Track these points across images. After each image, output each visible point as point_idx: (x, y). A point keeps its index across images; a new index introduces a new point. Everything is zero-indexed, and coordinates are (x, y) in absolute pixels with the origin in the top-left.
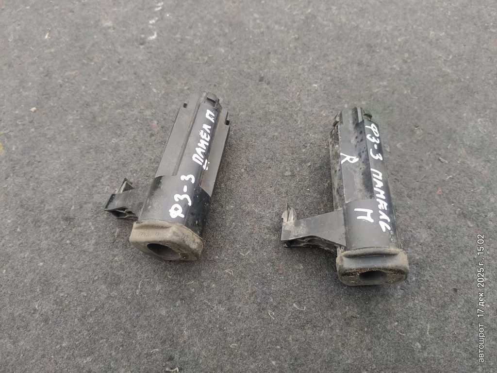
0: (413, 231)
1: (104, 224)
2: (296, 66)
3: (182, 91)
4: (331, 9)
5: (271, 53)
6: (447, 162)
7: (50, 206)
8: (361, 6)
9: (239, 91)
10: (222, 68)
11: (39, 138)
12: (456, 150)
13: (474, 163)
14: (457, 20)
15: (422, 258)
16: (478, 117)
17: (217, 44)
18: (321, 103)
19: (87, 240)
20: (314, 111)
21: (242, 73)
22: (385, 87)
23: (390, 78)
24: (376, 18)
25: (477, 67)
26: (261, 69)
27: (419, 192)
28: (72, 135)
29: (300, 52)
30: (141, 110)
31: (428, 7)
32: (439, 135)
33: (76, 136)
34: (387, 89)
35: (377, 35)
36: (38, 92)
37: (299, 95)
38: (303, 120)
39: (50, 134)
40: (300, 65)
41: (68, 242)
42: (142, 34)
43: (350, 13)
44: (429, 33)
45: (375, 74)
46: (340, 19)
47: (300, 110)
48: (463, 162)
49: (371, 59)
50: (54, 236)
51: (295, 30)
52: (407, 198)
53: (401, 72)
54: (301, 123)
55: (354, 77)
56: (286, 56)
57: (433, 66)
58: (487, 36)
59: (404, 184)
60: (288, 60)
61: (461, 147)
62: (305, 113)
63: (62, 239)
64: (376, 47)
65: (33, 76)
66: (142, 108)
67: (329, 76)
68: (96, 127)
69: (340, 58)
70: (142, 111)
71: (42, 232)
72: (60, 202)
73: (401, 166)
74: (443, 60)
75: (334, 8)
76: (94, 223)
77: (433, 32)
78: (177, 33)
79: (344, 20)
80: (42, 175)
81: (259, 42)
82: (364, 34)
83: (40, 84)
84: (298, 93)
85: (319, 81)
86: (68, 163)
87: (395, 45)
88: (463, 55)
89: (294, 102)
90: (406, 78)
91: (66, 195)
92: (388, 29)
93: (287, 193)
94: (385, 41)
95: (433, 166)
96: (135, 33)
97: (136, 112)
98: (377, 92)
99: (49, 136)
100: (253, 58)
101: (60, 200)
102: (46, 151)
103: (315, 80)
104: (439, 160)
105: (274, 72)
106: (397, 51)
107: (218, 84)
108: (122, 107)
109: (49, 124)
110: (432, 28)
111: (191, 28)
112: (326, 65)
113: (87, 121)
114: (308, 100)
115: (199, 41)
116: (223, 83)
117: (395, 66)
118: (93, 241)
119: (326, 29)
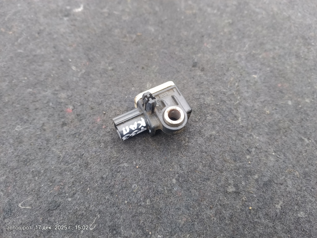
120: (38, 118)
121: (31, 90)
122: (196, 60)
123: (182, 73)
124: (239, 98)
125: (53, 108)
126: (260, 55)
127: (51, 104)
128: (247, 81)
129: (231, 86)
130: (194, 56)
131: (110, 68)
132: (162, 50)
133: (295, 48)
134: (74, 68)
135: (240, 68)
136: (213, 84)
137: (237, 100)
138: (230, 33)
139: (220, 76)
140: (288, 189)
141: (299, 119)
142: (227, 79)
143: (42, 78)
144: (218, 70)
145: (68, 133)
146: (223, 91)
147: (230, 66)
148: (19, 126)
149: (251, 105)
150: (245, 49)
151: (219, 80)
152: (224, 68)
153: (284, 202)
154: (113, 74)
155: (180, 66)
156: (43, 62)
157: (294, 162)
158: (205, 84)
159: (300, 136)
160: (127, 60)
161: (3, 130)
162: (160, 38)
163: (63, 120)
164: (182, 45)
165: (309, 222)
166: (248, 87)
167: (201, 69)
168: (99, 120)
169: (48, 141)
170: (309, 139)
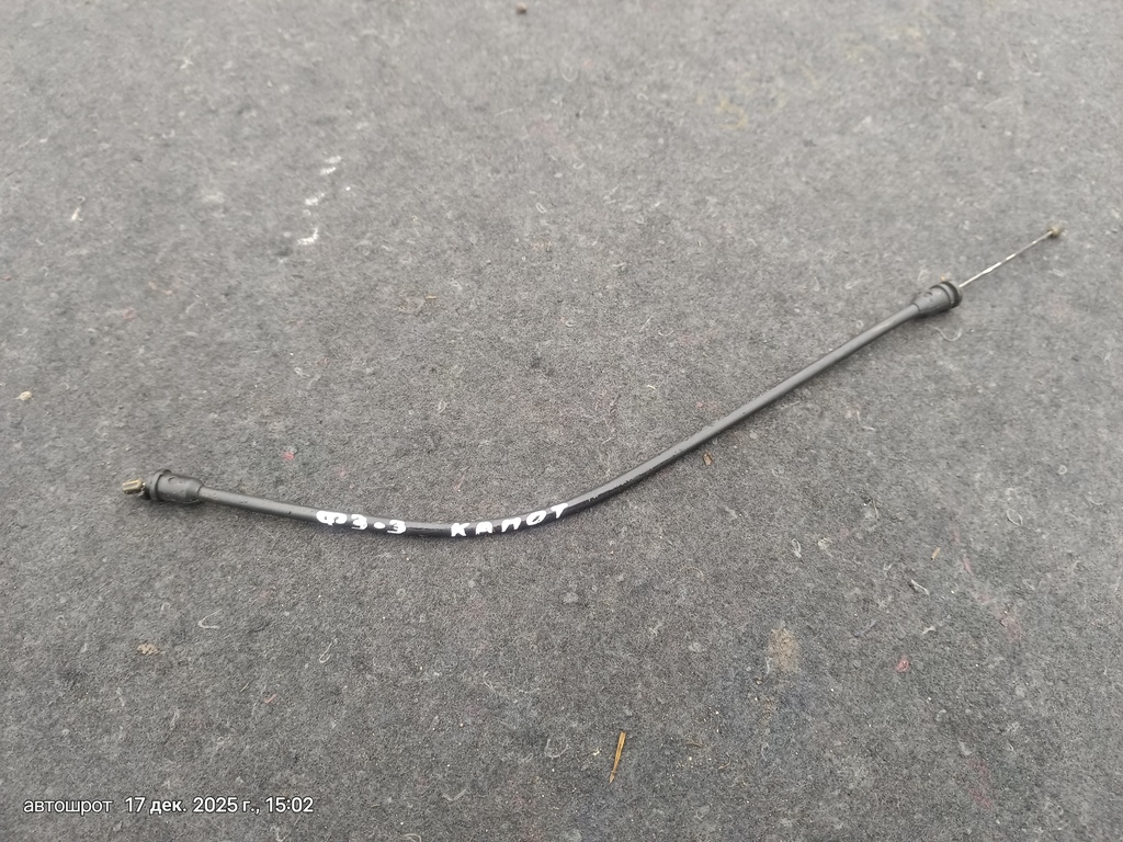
0: (836, 761)
1: (148, 696)
2: (614, 337)
3: (359, 377)
5: (564, 303)
6: (927, 592)
7: (36, 639)
9: (484, 386)
11: (29, 467)
12: (949, 562)
13: (989, 598)
14: (981, 244)
15: (848, 827)
16: (1006, 484)
17: (448, 269)
19: (107, 731)
21: (496, 345)
24: (802, 230)
25: (1016, 360)
26: (538, 338)
27: (857, 663)
28: (103, 467)
29: (626, 304)
30: (263, 416)
31: (920, 207)
32: (915, 523)
33: (110, 470)
36: (41, 352)
37: (614, 407)
39: (54, 459)
40: (624, 336)
41: (66, 731)
42: (285, 229)
44: (917, 272)
46: (723, 228)
47: (613, 443)
48: (964, 594)
49: (781, 331)
50: (35, 714)
51: (621, 251)
52: (830, 677)
56: (596, 311)
57: (919, 353)
58: (1044, 286)
59: (825, 641)
60: (599, 321)
61: (961, 559)
62: (624, 450)
63: (52, 725)
64: (794, 301)
65: (34, 311)
66: (266, 412)
67: (684, 366)
68: (157, 451)
69: (712, 323)
70: (264, 420)
71: (9, 704)
72: (59, 631)
73: (823, 595)
74: (941, 339)
76: (128, 691)
77: (926, 271)
78: (364, 233)
80: (26, 560)
82: (770, 268)
83: (48, 333)
84: (612, 403)
85: (661, 376)
86: (87, 536)
87: (838, 298)
88: (986, 330)
89: (602, 424)
91: (74, 614)
92: (826, 259)
93: (563, 647)
94: (817, 289)
95: (894, 601)
96: (270, 225)
97: (250, 421)
99: (51, 465)
100: (523, 312)
101: (59, 625)
102: (42, 502)
103: (654, 374)
104: (911, 586)
105: (566, 348)
106: (841, 314)
107: (441, 366)
108: (222, 407)
109: (54, 435)
110: (925, 261)
111: (395, 224)
112: (681, 339)
113: (140, 436)
114: (632, 419)
115: (411, 259)
116: (451, 365)
118: (122, 736)
120: (229, 470)
121: (216, 416)
122: (539, 354)
123: (510, 379)
125: (259, 450)
126: (672, 340)
128: (635, 397)
130: (537, 346)
134: (299, 370)
135: (626, 369)
138: (618, 294)
139: (582, 387)
140: (678, 602)
142: (594, 393)
143: (236, 392)
144: (580, 373)
146: (584, 417)
147: (605, 366)
150: (643, 327)
151: (579, 395)
152: (593, 369)
153: (665, 625)
154: (375, 382)
155: (507, 365)
156: (238, 358)
158: (551, 403)
160: (403, 354)
166: (635, 408)
167: (547, 370)
168: (343, 474)
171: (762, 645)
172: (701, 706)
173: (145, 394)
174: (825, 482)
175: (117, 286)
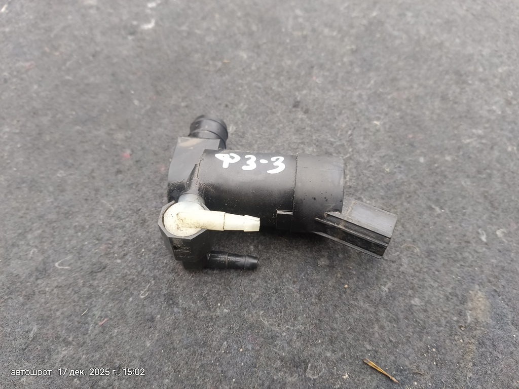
2: (349, 91)
3: (177, 108)
4: (405, 15)
5: (315, 68)
8: (446, 16)
9: (261, 118)
10: (240, 81)
17: (237, 45)
18: (383, 152)
20: (373, 163)
21: (270, 92)
22: (480, 137)
23: (487, 125)
26: (298, 89)
29: (357, 70)
30: (111, 130)
33: (7, 159)
34: (484, 141)
35: (469, 59)
37: (351, 135)
38: (355, 175)
40: (356, 90)
43: (432, 24)
45: (466, 116)
47: (351, 158)
49: (460, 93)
53: (503, 117)
54: (350, 180)
55: (435, 117)
56: (337, 74)
60: (339, 80)
62: (358, 163)
64: (468, 76)
66: (113, 127)
67: (398, 111)
68: (39, 149)
69: (415, 85)
70: (111, 132)
75: (409, 14)
78: (184, 24)
79: (422, 32)
81: (298, 50)
82: (450, 56)
84: (350, 132)
85: (382, 117)
87: (495, 76)
89: (343, 145)
90: (510, 127)
92: (484, 53)
97: (102, 132)
98: (469, 143)
100: (288, 72)
103: (377, 115)
105: (317, 96)
106: (498, 86)
107: (232, 104)
108: (84, 123)
112: (395, 94)
113: (28, 138)
114: (363, 143)
116: (239, 103)
117: (494, 108)
119: (398, 42)
120: (86, 162)
121: (80, 128)
122: (299, 99)
123: (279, 114)
124: (350, 150)
125: (107, 151)
126: (389, 94)
127: (104, 146)
128: (365, 129)
129: (341, 135)
130: (297, 93)
131: (183, 104)
132: (255, 84)
133: (443, 88)
134: (136, 102)
135: (358, 111)
136: (318, 130)
137: (347, 152)
138: (351, 64)
139: (328, 121)
140: (402, 269)
141: (431, 182)
142: (337, 125)
143: (95, 114)
144: (326, 112)
145: (123, 183)
146: (330, 141)
147: (344, 108)
148: (62, 172)
149: (366, 161)
150: (369, 86)
151: (326, 126)
152: (336, 110)
153: (393, 284)
154: (187, 112)
155: (277, 105)
157: (416, 236)
158: (307, 131)
159: (430, 203)
160: (206, 95)
161: (42, 175)
162: (253, 68)
163: (117, 166)
164: (282, 78)
165: (425, 311)
166: (365, 137)
167: (304, 110)
168: (163, 169)
169: (97, 190)
170: (441, 208)
171: (463, 301)
172: (422, 344)
173: (35, 113)
174: (498, 192)
175: (25, 50)
